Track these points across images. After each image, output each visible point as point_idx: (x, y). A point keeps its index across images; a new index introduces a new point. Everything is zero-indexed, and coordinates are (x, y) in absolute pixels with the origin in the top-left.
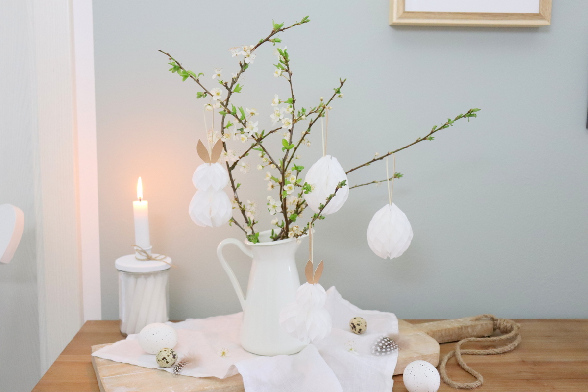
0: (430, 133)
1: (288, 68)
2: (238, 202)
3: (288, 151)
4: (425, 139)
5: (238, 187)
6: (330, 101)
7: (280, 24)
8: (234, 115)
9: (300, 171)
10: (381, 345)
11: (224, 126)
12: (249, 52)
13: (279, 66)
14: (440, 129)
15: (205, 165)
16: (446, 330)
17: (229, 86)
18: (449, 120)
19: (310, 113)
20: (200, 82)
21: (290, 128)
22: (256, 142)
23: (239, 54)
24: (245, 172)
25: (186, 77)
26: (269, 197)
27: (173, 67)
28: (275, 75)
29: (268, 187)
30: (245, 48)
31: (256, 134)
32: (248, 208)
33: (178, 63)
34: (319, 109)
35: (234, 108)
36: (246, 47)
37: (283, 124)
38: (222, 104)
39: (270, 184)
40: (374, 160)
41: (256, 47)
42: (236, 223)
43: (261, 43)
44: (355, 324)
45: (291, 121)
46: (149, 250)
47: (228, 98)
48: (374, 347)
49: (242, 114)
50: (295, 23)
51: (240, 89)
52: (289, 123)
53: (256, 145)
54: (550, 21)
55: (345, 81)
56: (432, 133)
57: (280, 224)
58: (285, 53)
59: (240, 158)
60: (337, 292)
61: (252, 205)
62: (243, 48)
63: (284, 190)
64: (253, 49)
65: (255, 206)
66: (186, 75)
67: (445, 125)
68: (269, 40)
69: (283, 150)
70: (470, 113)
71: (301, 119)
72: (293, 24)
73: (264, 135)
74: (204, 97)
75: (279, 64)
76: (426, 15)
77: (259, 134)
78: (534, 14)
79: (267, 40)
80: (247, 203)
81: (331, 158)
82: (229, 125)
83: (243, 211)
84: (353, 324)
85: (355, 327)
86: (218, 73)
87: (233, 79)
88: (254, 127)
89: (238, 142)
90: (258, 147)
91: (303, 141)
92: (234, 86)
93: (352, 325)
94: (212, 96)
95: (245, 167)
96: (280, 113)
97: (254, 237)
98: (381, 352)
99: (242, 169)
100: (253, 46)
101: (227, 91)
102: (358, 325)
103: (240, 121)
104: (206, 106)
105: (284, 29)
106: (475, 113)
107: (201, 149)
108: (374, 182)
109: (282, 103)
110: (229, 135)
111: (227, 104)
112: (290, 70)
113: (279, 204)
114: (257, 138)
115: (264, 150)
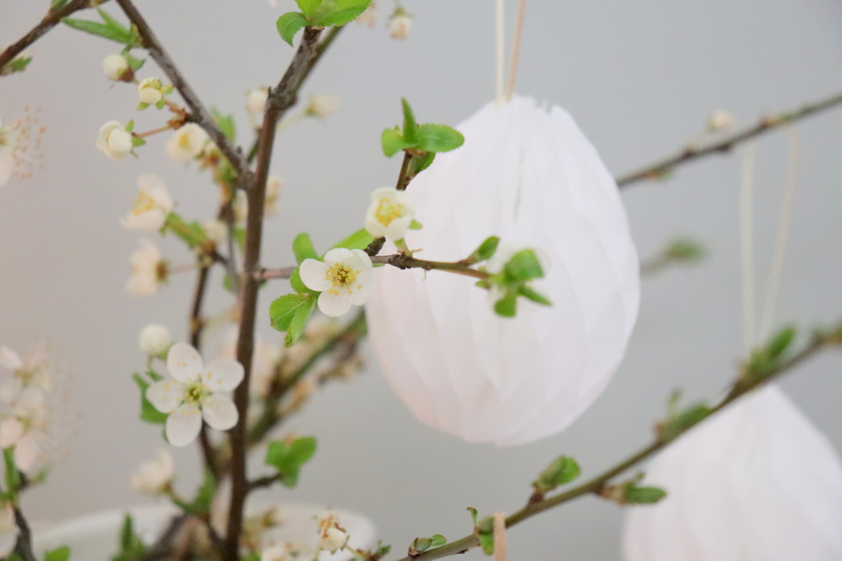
29: (138, 271)
115: (147, 40)
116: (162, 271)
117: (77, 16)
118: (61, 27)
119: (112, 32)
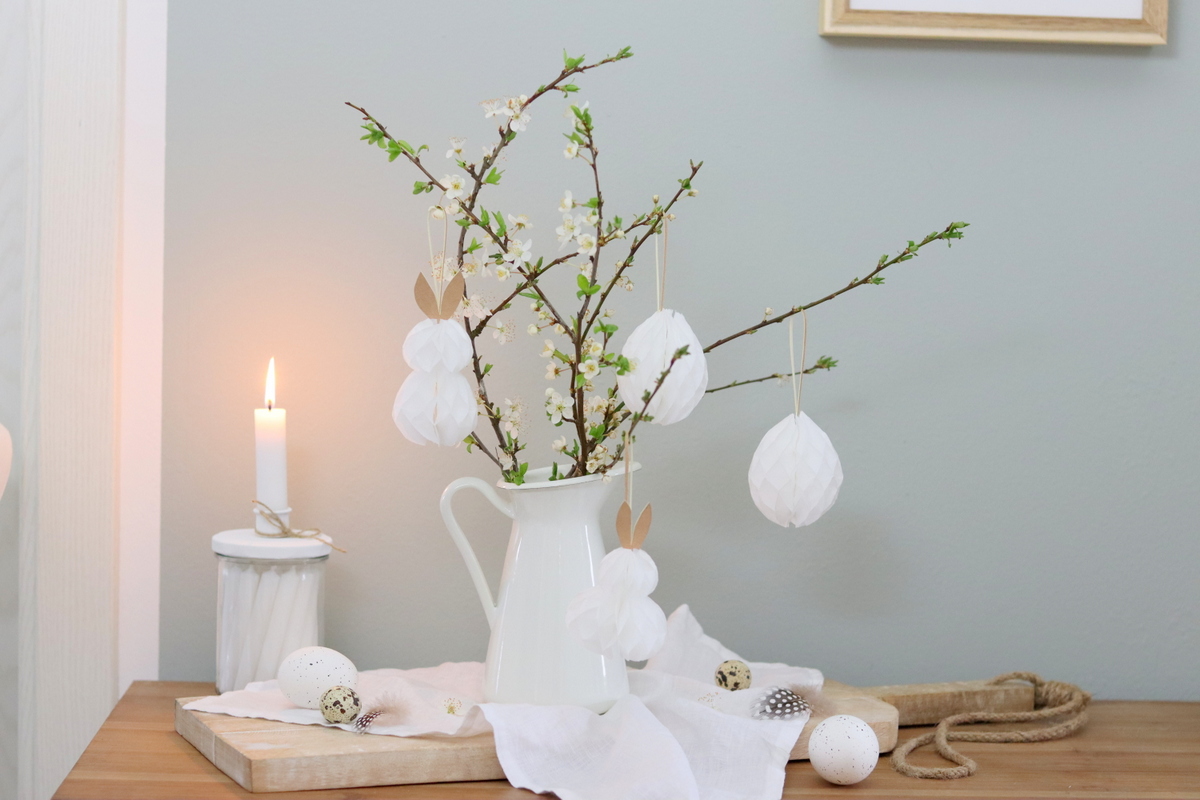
0: (875, 269)
1: (591, 141)
2: (486, 403)
3: (588, 297)
4: (865, 281)
5: (486, 371)
6: (673, 202)
7: (576, 57)
8: (484, 227)
9: (610, 335)
10: (773, 701)
11: (464, 249)
12: (517, 109)
13: (573, 138)
14: (895, 261)
15: (429, 322)
16: (924, 696)
17: (477, 171)
18: (911, 244)
19: (633, 227)
20: (422, 163)
21: (593, 252)
22: (525, 281)
23: (498, 113)
24: (503, 340)
25: (395, 154)
26: (549, 391)
27: (370, 133)
28: (566, 153)
29: (548, 371)
30: (510, 103)
31: (527, 264)
32: (505, 413)
33: (381, 127)
34: (652, 219)
35: (485, 214)
36: (513, 100)
37: (579, 246)
38: (463, 205)
39: (552, 367)
40: (765, 323)
41: (530, 101)
42: (481, 446)
43: (541, 93)
44: (725, 673)
45: (594, 240)
46: (285, 514)
47: (475, 194)
48: (759, 705)
49: (501, 226)
50: (606, 58)
51: (499, 177)
52: (591, 244)
53: (525, 287)
54: (1165, 36)
55: (700, 165)
56: (879, 269)
57: (570, 449)
58: (586, 115)
59: (494, 313)
60: (692, 619)
61: (514, 408)
62: (507, 102)
63: (579, 373)
64: (526, 104)
65: (520, 410)
66: (397, 150)
67: (904, 254)
68: (555, 88)
69: (579, 295)
70: (951, 232)
71: (616, 237)
72: (601, 60)
73: (542, 268)
74: (427, 192)
75: (574, 133)
76: (898, 18)
77: (533, 264)
78: (1130, 20)
79: (552, 86)
80: (503, 403)
81: (673, 315)
82: (475, 247)
83: (496, 422)
84: (721, 673)
85: (724, 679)
86: (456, 146)
87: (486, 159)
88: (523, 251)
89: (491, 280)
90: (530, 290)
91: (618, 281)
92: (487, 172)
93: (720, 676)
94: (444, 189)
95: (502, 330)
96: (575, 224)
97: (515, 474)
98: (773, 713)
99: (496, 334)
100: (524, 98)
101: (473, 182)
102: (733, 674)
103: (496, 239)
104: (433, 209)
105: (585, 68)
106: (959, 230)
107: (423, 290)
108: (774, 376)
109: (579, 207)
110: (473, 267)
111: (472, 206)
112: (594, 146)
113: (569, 402)
114: (528, 274)
115: (542, 296)
116: (557, 372)
117: (524, 291)
118: (518, 296)
119: (533, 297)
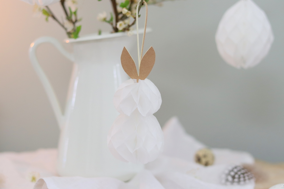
10: (232, 174)
44: (200, 156)
48: (224, 176)
57: (108, 19)
85: (200, 159)
93: (196, 157)
97: (74, 33)
98: (233, 182)
102: (205, 157)
